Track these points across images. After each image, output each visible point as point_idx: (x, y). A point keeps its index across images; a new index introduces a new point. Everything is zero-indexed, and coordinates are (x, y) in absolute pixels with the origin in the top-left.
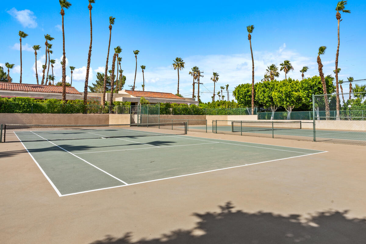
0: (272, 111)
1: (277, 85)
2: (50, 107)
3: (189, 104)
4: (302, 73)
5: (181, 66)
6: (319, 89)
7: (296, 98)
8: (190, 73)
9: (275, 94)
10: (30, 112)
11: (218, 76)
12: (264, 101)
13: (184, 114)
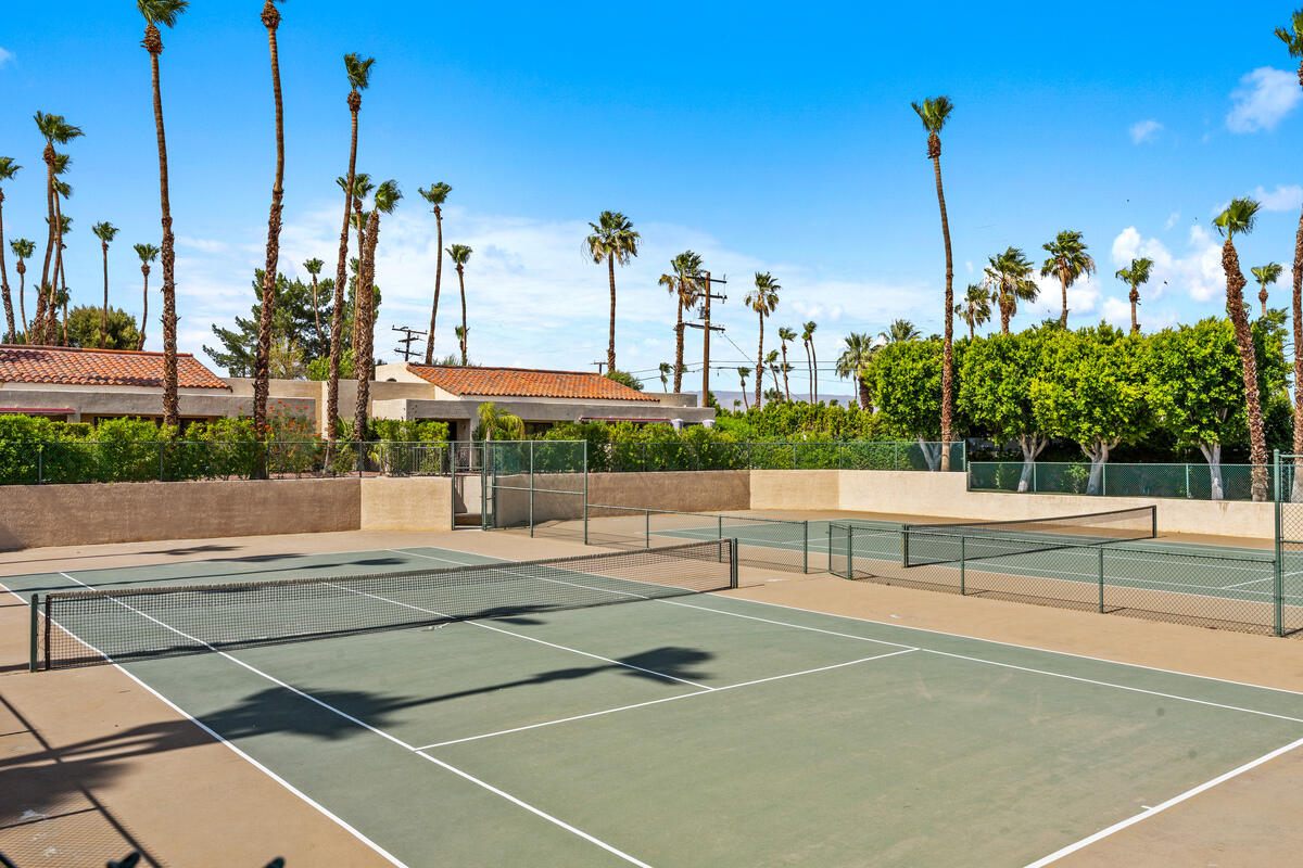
0: (1025, 453)
1: (1053, 351)
2: (115, 453)
3: (676, 422)
4: (1129, 287)
5: (622, 247)
6: (1227, 374)
7: (1128, 408)
8: (665, 279)
9: (1039, 388)
10: (31, 479)
11: (777, 292)
12: (994, 416)
13: (663, 469)
